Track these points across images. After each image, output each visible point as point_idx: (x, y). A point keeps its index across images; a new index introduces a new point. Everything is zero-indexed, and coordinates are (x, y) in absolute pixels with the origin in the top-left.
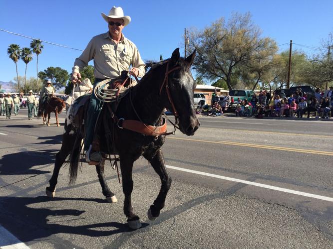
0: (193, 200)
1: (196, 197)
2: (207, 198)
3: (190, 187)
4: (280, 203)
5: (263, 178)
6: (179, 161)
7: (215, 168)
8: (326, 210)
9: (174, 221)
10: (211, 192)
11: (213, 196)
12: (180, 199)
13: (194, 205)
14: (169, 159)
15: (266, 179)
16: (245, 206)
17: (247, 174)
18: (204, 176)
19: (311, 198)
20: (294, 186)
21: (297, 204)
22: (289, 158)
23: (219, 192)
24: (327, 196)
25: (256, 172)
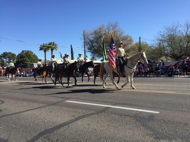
0: (81, 117)
1: (83, 115)
2: (89, 115)
3: (81, 111)
4: (126, 115)
5: (120, 104)
6: (77, 99)
7: (96, 101)
8: (149, 116)
9: (69, 127)
10: (91, 112)
11: (92, 114)
12: (74, 116)
13: (81, 118)
14: (71, 98)
15: (122, 104)
16: (108, 117)
17: (112, 103)
18: (89, 105)
19: (142, 112)
20: (135, 107)
21: (135, 115)
22: (136, 94)
23: (96, 112)
24: (151, 110)
25: (117, 102)
